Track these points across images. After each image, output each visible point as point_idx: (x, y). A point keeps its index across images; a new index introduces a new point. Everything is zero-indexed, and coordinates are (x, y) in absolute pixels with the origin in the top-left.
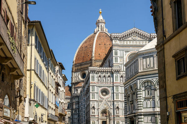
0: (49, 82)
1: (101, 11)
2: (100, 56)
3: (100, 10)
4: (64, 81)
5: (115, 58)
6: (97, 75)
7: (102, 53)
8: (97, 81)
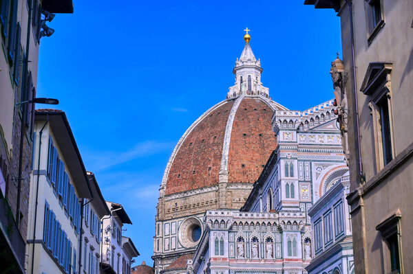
0: (80, 266)
1: (247, 36)
2: (244, 173)
3: (247, 30)
4: (127, 259)
5: (287, 185)
6: (232, 235)
7: (251, 161)
8: (232, 254)
